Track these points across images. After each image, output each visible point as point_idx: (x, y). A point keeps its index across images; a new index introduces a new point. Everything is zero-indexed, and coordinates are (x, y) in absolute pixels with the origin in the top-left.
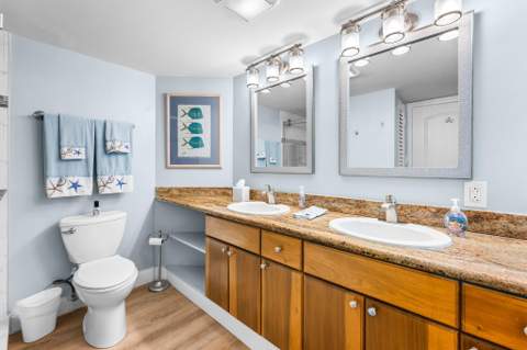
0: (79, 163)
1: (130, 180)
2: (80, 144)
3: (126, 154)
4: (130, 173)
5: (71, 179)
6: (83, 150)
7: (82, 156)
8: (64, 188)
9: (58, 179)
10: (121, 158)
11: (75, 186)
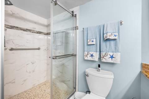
0: (93, 46)
1: (118, 56)
2: (93, 38)
3: (115, 40)
4: (118, 52)
5: (90, 53)
6: (94, 40)
7: (94, 43)
8: (88, 56)
9: (87, 52)
10: (112, 42)
11: (92, 56)
